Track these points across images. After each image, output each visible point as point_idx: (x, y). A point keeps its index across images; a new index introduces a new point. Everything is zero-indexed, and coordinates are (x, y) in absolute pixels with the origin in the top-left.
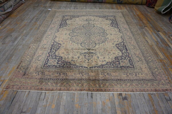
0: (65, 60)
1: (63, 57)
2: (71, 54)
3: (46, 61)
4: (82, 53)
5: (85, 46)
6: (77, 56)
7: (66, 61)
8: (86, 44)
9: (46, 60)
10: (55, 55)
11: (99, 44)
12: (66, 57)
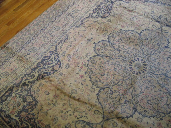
0: (36, 117)
1: (39, 105)
2: (61, 105)
3: (3, 95)
4: (83, 119)
5: (106, 100)
6: (67, 122)
7: (36, 121)
8: (114, 96)
9: (6, 92)
10: (30, 90)
11: (144, 116)
12: (45, 108)
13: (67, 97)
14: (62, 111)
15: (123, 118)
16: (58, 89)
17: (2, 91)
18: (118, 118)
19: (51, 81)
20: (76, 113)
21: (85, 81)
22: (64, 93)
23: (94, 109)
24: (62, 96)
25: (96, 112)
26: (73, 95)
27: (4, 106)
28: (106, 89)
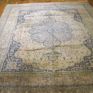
13: (32, 51)
14: (35, 56)
15: (58, 46)
16: (27, 51)
17: (1, 64)
18: (57, 47)
19: (21, 50)
20: (41, 54)
21: (35, 43)
22: (30, 50)
23: (46, 49)
24: (30, 52)
25: (48, 49)
26: (34, 49)
27: (8, 68)
28: (45, 42)
